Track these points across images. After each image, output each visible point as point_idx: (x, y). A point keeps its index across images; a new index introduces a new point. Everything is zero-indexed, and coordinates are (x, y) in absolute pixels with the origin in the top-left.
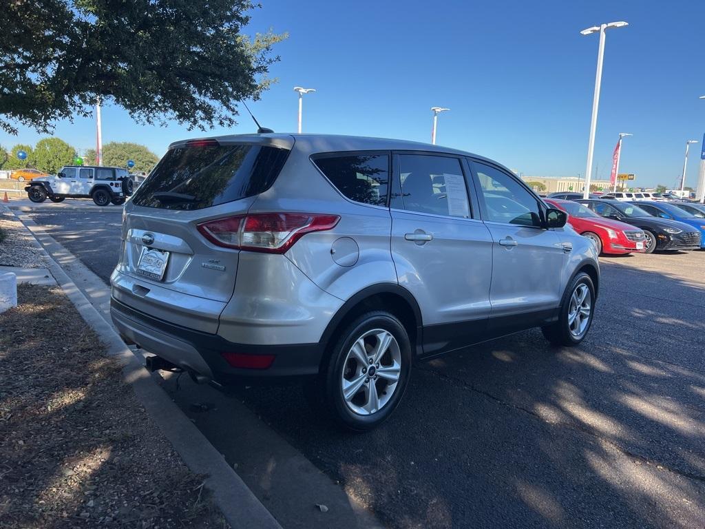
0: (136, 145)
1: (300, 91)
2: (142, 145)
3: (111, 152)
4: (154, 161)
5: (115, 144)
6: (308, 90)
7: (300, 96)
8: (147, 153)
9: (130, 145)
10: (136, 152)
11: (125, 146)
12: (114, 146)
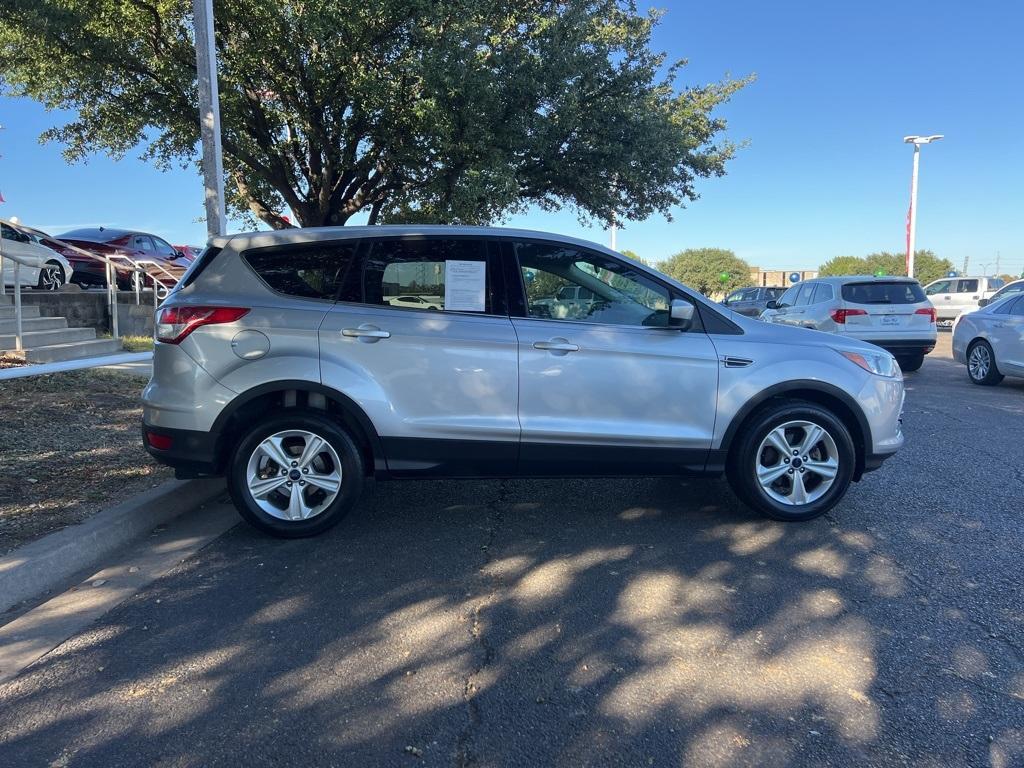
0: (718, 251)
1: (915, 141)
2: (726, 250)
3: (684, 263)
4: (741, 271)
5: (690, 252)
6: (929, 138)
7: (916, 150)
8: (732, 261)
9: (710, 251)
10: (717, 260)
11: (705, 254)
12: (690, 256)
